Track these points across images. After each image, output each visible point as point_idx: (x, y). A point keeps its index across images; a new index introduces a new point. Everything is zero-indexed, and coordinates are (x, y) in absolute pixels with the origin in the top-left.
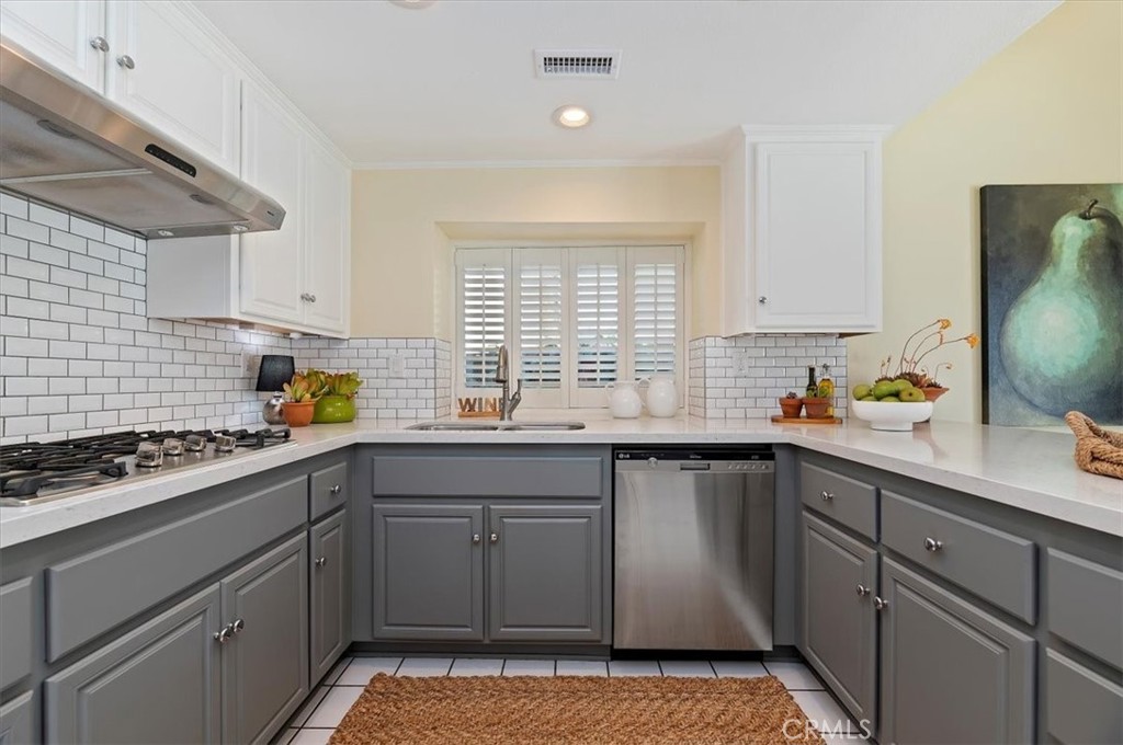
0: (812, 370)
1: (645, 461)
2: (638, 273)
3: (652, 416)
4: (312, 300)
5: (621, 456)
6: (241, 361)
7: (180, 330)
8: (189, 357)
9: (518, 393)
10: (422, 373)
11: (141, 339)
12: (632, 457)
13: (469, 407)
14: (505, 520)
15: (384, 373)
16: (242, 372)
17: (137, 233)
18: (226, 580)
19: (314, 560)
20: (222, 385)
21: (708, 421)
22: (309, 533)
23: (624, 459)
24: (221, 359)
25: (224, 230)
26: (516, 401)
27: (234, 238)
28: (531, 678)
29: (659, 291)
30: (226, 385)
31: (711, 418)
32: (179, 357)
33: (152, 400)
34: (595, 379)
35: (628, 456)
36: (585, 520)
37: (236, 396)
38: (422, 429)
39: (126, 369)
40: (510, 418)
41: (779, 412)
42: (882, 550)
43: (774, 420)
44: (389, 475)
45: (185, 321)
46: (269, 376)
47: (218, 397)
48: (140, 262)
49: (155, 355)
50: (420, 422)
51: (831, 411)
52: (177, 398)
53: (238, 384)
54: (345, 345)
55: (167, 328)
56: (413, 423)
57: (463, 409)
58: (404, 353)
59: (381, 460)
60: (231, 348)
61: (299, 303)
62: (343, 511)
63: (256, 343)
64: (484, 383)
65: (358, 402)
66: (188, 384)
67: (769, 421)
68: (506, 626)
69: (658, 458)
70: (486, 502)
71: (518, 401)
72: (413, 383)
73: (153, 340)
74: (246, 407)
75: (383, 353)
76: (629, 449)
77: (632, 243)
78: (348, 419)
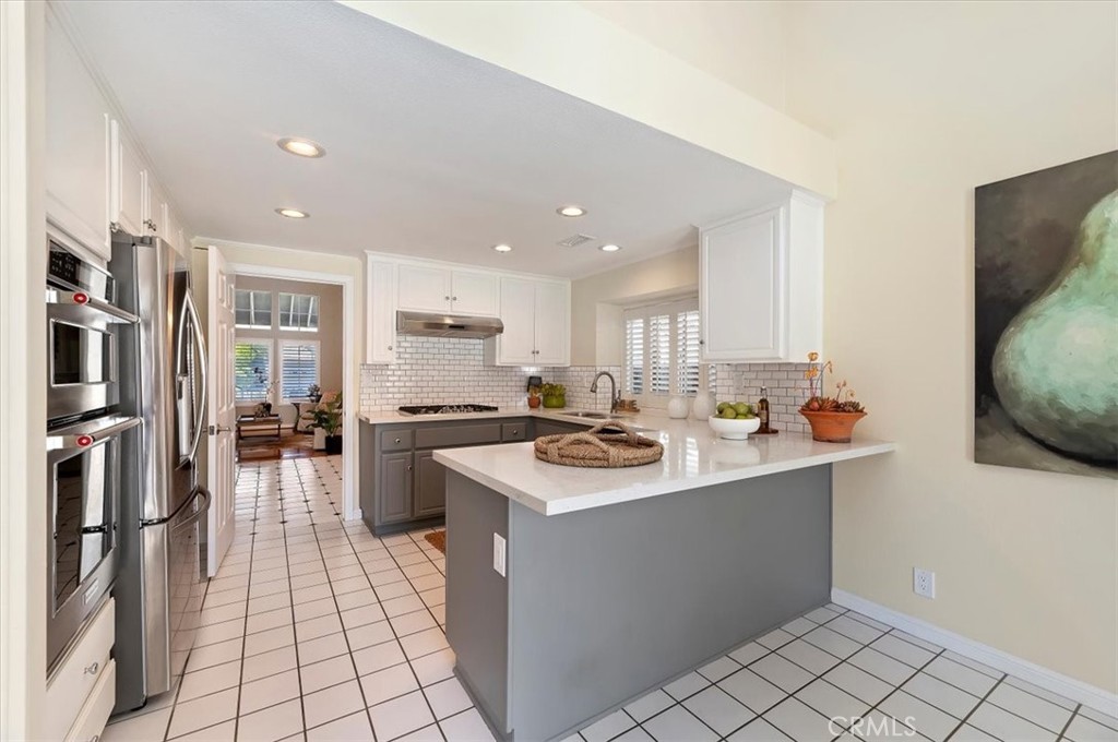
4: (538, 353)
6: (523, 379)
7: (497, 369)
8: (500, 379)
16: (524, 383)
17: (479, 338)
20: (515, 389)
24: (515, 379)
27: (498, 336)
30: (518, 389)
32: (496, 379)
33: (486, 394)
37: (522, 394)
39: (476, 384)
46: (533, 383)
48: (481, 347)
49: (486, 378)
54: (569, 370)
55: (491, 369)
60: (520, 374)
61: (532, 355)
65: (567, 399)
66: (499, 389)
73: (486, 373)
74: (526, 398)
78: (562, 406)
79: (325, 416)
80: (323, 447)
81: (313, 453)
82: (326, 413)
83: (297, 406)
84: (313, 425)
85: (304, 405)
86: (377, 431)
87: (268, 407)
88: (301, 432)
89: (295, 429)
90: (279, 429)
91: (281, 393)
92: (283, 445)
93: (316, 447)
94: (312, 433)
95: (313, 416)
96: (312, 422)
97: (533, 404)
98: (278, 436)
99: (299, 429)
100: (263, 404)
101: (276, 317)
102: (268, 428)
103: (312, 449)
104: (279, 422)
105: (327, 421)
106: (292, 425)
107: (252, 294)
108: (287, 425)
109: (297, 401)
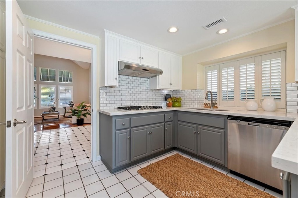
1: (236, 121)
3: (264, 111)
4: (172, 84)
5: (229, 118)
6: (163, 95)
7: (154, 91)
8: (155, 95)
9: (215, 102)
10: (194, 97)
11: (148, 93)
12: (232, 119)
13: (206, 105)
14: (201, 130)
15: (187, 97)
16: (163, 97)
17: (148, 78)
18: (150, 126)
19: (165, 128)
20: (160, 99)
22: (165, 124)
23: (230, 119)
24: (160, 95)
25: (156, 76)
26: (214, 104)
27: (158, 77)
28: (206, 166)
31: (289, 113)
32: (153, 95)
33: (150, 102)
34: (245, 99)
35: (231, 119)
36: (220, 133)
37: (162, 101)
38: (191, 109)
39: (147, 97)
44: (181, 117)
45: (154, 90)
46: (167, 97)
47: (159, 102)
48: (148, 82)
49: (150, 95)
50: (190, 108)
52: (153, 101)
53: (162, 99)
54: (181, 92)
55: (152, 91)
56: (189, 108)
57: (205, 106)
58: (191, 93)
59: (179, 114)
60: (161, 93)
61: (169, 85)
62: (172, 122)
63: (165, 92)
65: (182, 103)
66: (155, 99)
68: (201, 153)
69: (241, 120)
70: (197, 125)
72: (193, 99)
73: (150, 93)
74: (164, 103)
75: (187, 93)
76: (232, 117)
78: (180, 106)
79: (76, 112)
80: (76, 123)
81: (72, 125)
82: (77, 111)
83: (65, 108)
84: (72, 115)
85: (68, 108)
86: (114, 119)
87: (54, 109)
88: (67, 117)
89: (64, 116)
90: (59, 116)
91: (59, 104)
92: (60, 123)
93: (73, 123)
94: (71, 117)
95: (71, 111)
96: (72, 114)
97: (168, 105)
98: (58, 119)
99: (66, 116)
100: (52, 107)
101: (57, 78)
102: (55, 116)
103: (71, 123)
104: (58, 114)
105: (77, 113)
106: (63, 115)
107: (48, 70)
108: (61, 114)
109: (65, 106)
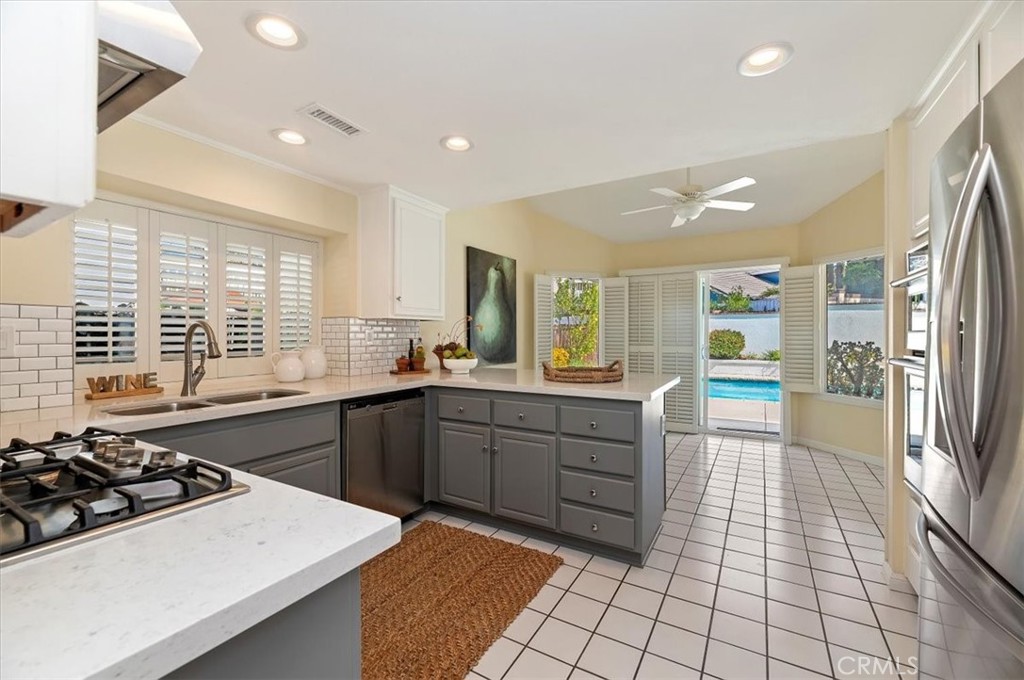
0: (411, 341)
1: (365, 408)
2: (282, 259)
3: (311, 379)
5: (351, 407)
9: (201, 366)
12: (358, 406)
13: (102, 386)
21: (351, 379)
23: (353, 409)
26: (200, 373)
29: (301, 276)
31: (354, 376)
34: (246, 350)
35: (355, 406)
40: (194, 393)
41: (395, 368)
42: (493, 427)
43: (392, 373)
51: (426, 366)
57: (95, 391)
64: (110, 357)
67: (389, 374)
69: (371, 405)
71: (203, 374)
77: (277, 231)
